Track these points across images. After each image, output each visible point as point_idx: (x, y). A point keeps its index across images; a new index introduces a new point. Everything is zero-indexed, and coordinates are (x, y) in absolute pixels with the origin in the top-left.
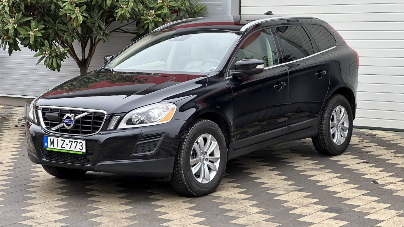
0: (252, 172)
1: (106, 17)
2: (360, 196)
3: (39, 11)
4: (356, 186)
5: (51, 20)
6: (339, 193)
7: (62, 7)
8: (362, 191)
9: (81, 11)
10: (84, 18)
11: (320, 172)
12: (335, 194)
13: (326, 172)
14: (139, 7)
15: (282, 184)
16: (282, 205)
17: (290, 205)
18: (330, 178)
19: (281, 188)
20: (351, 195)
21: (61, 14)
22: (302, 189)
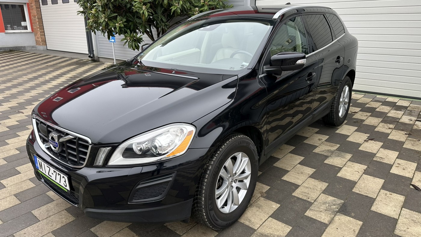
4: (402, 198)
7: (134, 5)
9: (147, 8)
10: (149, 13)
11: (342, 159)
13: (348, 159)
14: (187, 5)
18: (360, 174)
19: (318, 200)
22: (344, 205)
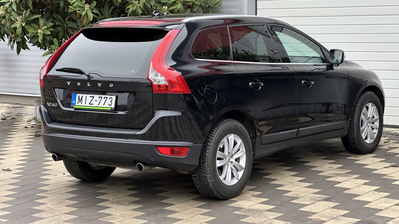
0: (273, 178)
1: (117, 13)
2: (393, 206)
3: (47, 9)
4: (387, 194)
5: (61, 18)
6: (370, 203)
7: (71, 4)
8: (395, 200)
9: (92, 8)
10: (94, 15)
11: (347, 178)
12: (366, 205)
13: (354, 177)
14: (151, 3)
15: (307, 192)
16: (309, 217)
17: (318, 218)
18: (358, 185)
19: (306, 197)
20: (383, 205)
21: (70, 11)
22: (329, 198)
